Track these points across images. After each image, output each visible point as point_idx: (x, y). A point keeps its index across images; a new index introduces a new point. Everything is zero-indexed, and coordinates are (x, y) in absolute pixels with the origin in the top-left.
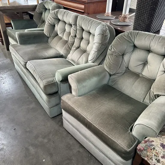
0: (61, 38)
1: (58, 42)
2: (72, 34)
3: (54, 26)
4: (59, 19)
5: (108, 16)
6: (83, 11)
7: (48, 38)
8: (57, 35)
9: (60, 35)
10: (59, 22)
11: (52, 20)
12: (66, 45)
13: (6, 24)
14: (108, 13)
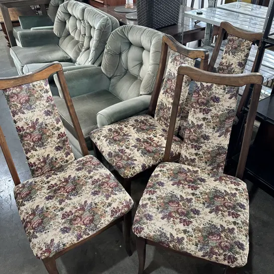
0: (73, 38)
1: (69, 43)
2: (82, 33)
3: (65, 22)
4: (69, 13)
5: (129, 8)
6: (102, 2)
7: (59, 38)
8: (69, 34)
9: (72, 34)
10: (70, 17)
11: (62, 15)
12: (76, 46)
13: (13, 22)
14: (128, 4)
